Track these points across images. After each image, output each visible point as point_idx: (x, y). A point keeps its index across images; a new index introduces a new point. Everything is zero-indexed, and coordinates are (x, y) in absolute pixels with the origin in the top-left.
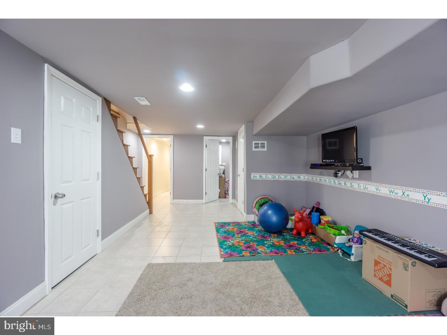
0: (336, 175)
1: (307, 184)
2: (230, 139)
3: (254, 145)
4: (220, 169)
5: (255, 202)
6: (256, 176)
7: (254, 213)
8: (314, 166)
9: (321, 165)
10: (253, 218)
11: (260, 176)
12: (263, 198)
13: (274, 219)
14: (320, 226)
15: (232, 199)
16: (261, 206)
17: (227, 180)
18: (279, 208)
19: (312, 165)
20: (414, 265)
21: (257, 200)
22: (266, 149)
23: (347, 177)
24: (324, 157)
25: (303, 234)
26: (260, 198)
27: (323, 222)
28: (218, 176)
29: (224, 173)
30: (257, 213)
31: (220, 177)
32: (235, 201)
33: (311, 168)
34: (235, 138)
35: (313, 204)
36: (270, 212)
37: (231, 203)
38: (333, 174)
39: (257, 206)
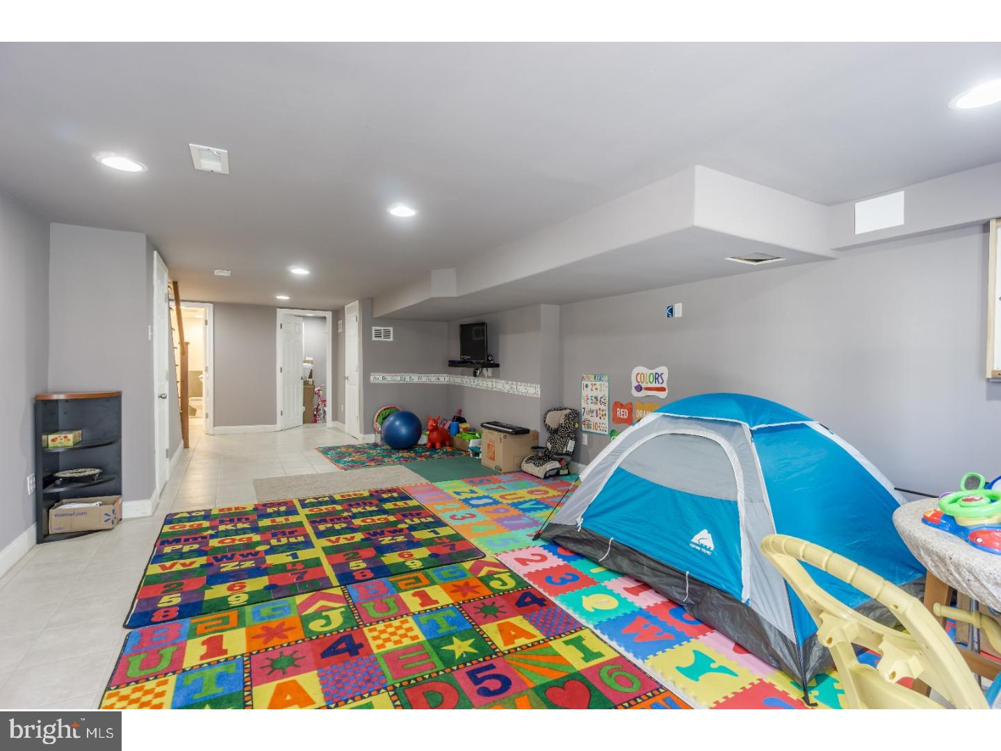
0: (475, 375)
1: (448, 387)
2: (329, 315)
3: (373, 332)
4: (304, 369)
5: (377, 414)
6: (377, 378)
7: (375, 431)
8: (453, 364)
9: (459, 362)
10: (373, 438)
11: (384, 378)
12: (387, 409)
13: (404, 431)
14: (458, 435)
15: (333, 420)
16: (384, 419)
17: (316, 390)
18: (409, 418)
19: (450, 362)
20: (505, 437)
21: (379, 412)
22: (391, 339)
23: (484, 376)
24: (463, 353)
25: (438, 445)
26: (383, 409)
27: (461, 430)
28: (302, 381)
29: (310, 377)
30: (380, 429)
31: (306, 383)
32: (338, 424)
33: (450, 366)
34: (338, 314)
35: (454, 413)
36: (397, 423)
37: (330, 427)
38: (472, 373)
39: (380, 419)
